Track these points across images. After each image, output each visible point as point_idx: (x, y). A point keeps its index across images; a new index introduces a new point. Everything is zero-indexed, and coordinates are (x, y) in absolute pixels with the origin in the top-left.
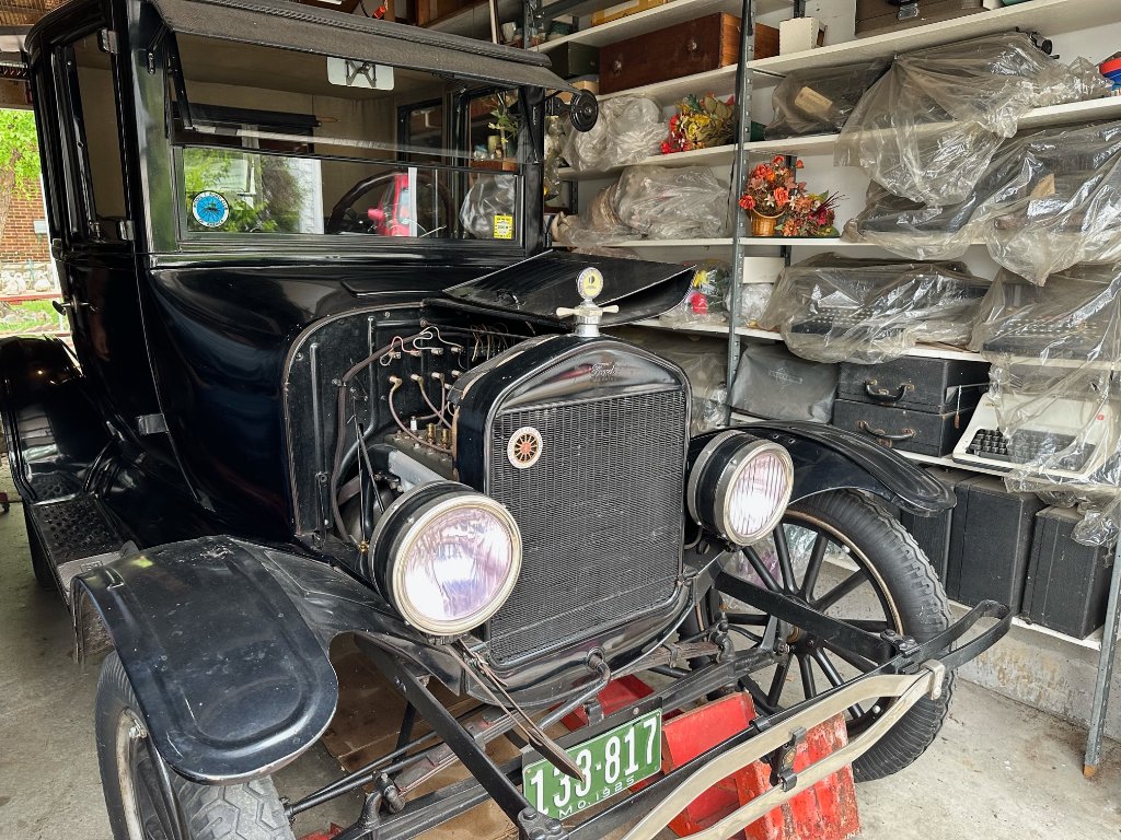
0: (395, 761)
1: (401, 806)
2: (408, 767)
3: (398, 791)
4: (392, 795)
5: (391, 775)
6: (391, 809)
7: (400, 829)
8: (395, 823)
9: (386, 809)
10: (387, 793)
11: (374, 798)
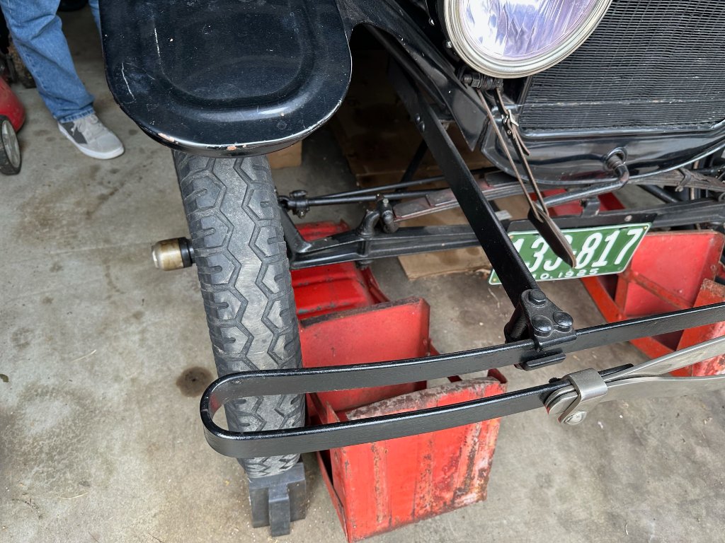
0: (397, 191)
1: (394, 229)
2: (407, 199)
3: (394, 216)
4: (388, 218)
5: (391, 201)
6: (385, 229)
7: (389, 246)
8: (385, 239)
9: (380, 227)
10: (385, 216)
11: (373, 216)
